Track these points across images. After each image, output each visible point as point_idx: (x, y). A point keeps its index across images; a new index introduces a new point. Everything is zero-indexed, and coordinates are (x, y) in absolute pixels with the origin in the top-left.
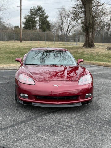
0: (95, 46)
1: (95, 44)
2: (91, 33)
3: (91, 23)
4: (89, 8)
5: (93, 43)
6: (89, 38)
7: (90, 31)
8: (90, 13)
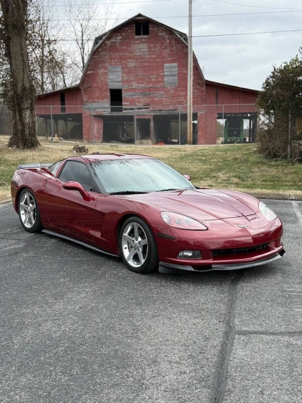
0: (39, 144)
1: (39, 138)
2: (28, 112)
3: (27, 85)
4: (21, 49)
5: (34, 136)
6: (23, 124)
7: (26, 107)
8: (23, 60)
